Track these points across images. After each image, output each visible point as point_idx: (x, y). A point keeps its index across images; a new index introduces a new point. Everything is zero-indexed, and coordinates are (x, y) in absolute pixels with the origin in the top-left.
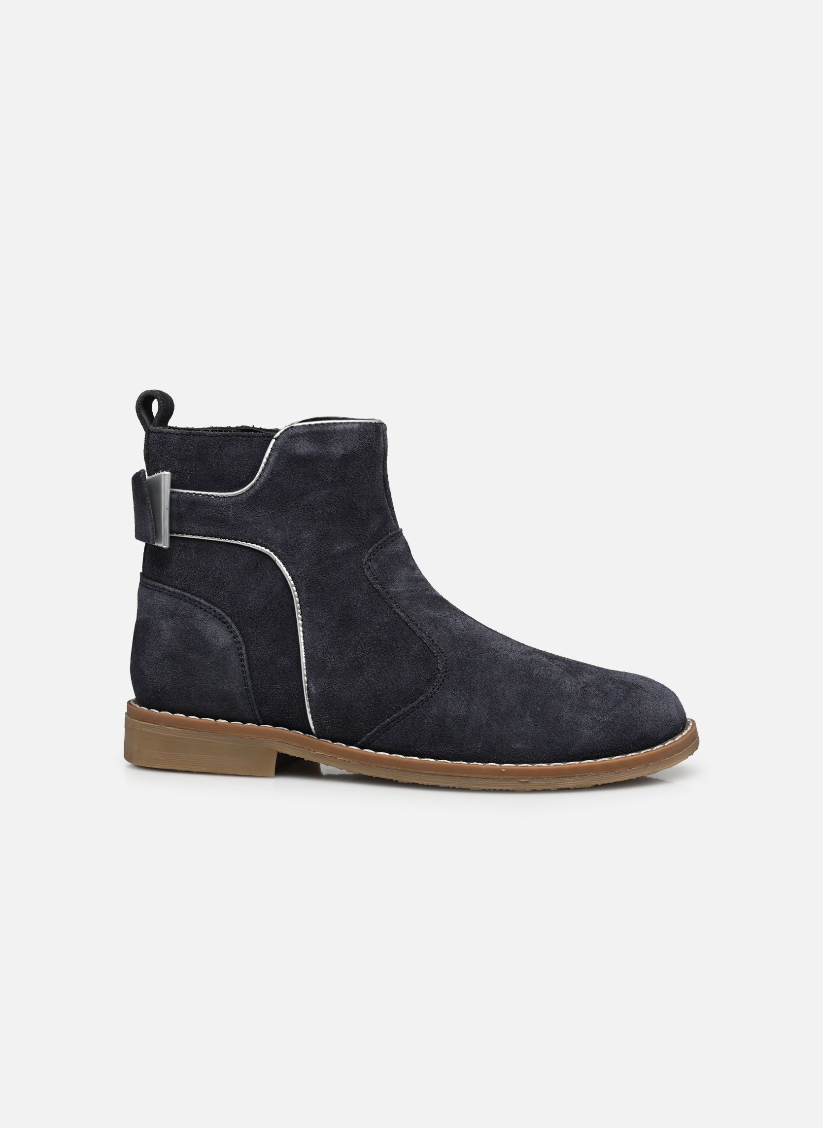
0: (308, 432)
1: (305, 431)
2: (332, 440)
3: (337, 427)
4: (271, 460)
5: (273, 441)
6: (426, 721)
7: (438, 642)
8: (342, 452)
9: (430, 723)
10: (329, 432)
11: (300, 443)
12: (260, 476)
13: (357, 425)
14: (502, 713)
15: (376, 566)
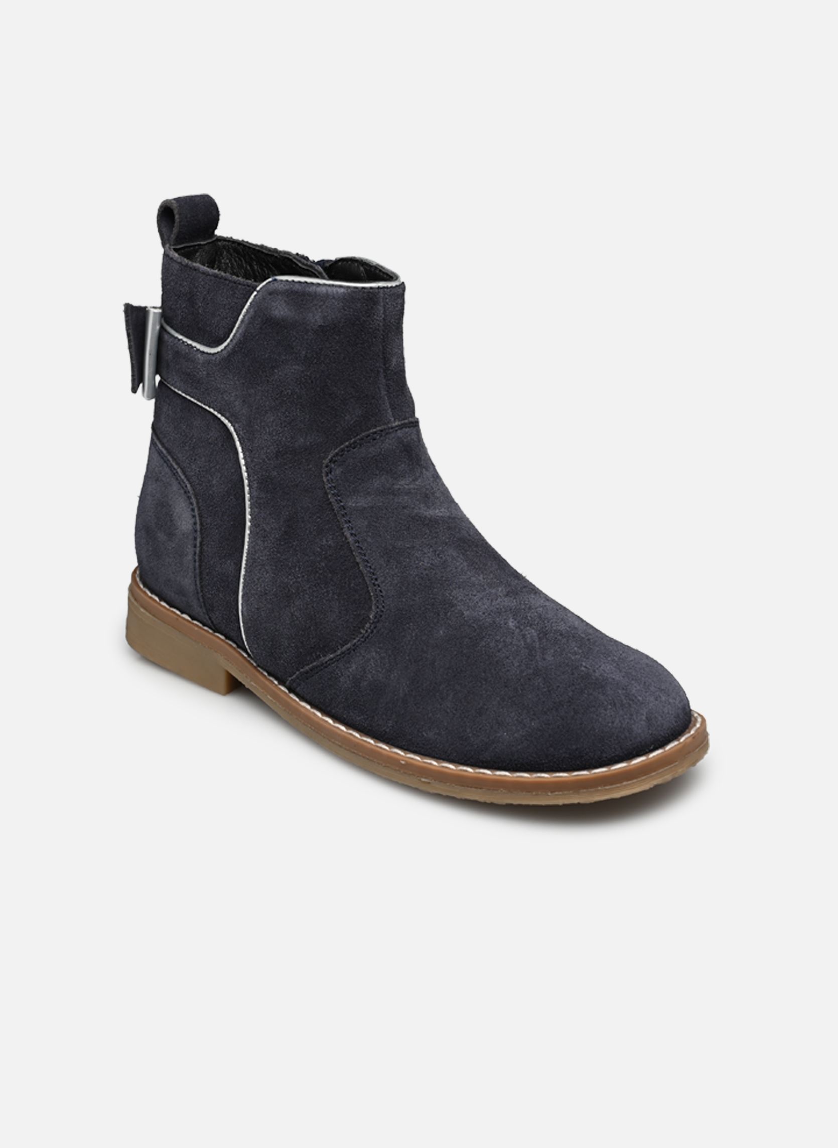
0: (287, 291)
1: (285, 288)
2: (311, 305)
3: (318, 289)
4: (246, 318)
5: (255, 293)
6: (341, 679)
7: (383, 582)
8: (320, 322)
9: (346, 682)
10: (309, 294)
11: (277, 303)
12: (234, 336)
13: (342, 290)
14: (423, 690)
15: (338, 471)
